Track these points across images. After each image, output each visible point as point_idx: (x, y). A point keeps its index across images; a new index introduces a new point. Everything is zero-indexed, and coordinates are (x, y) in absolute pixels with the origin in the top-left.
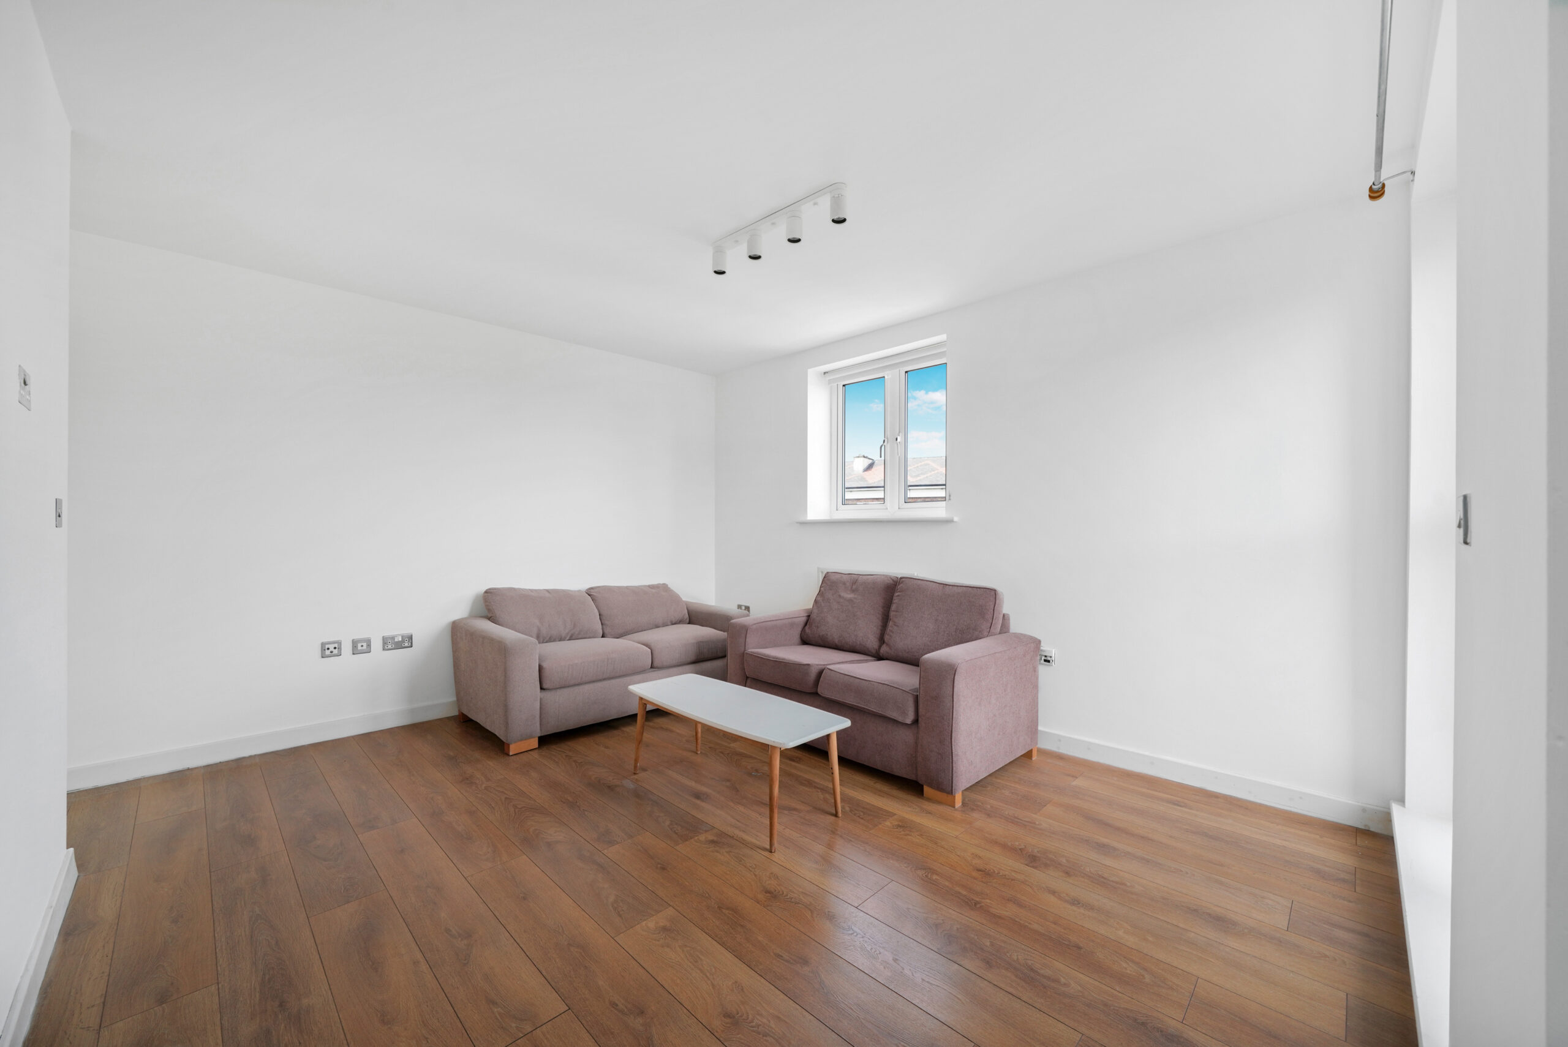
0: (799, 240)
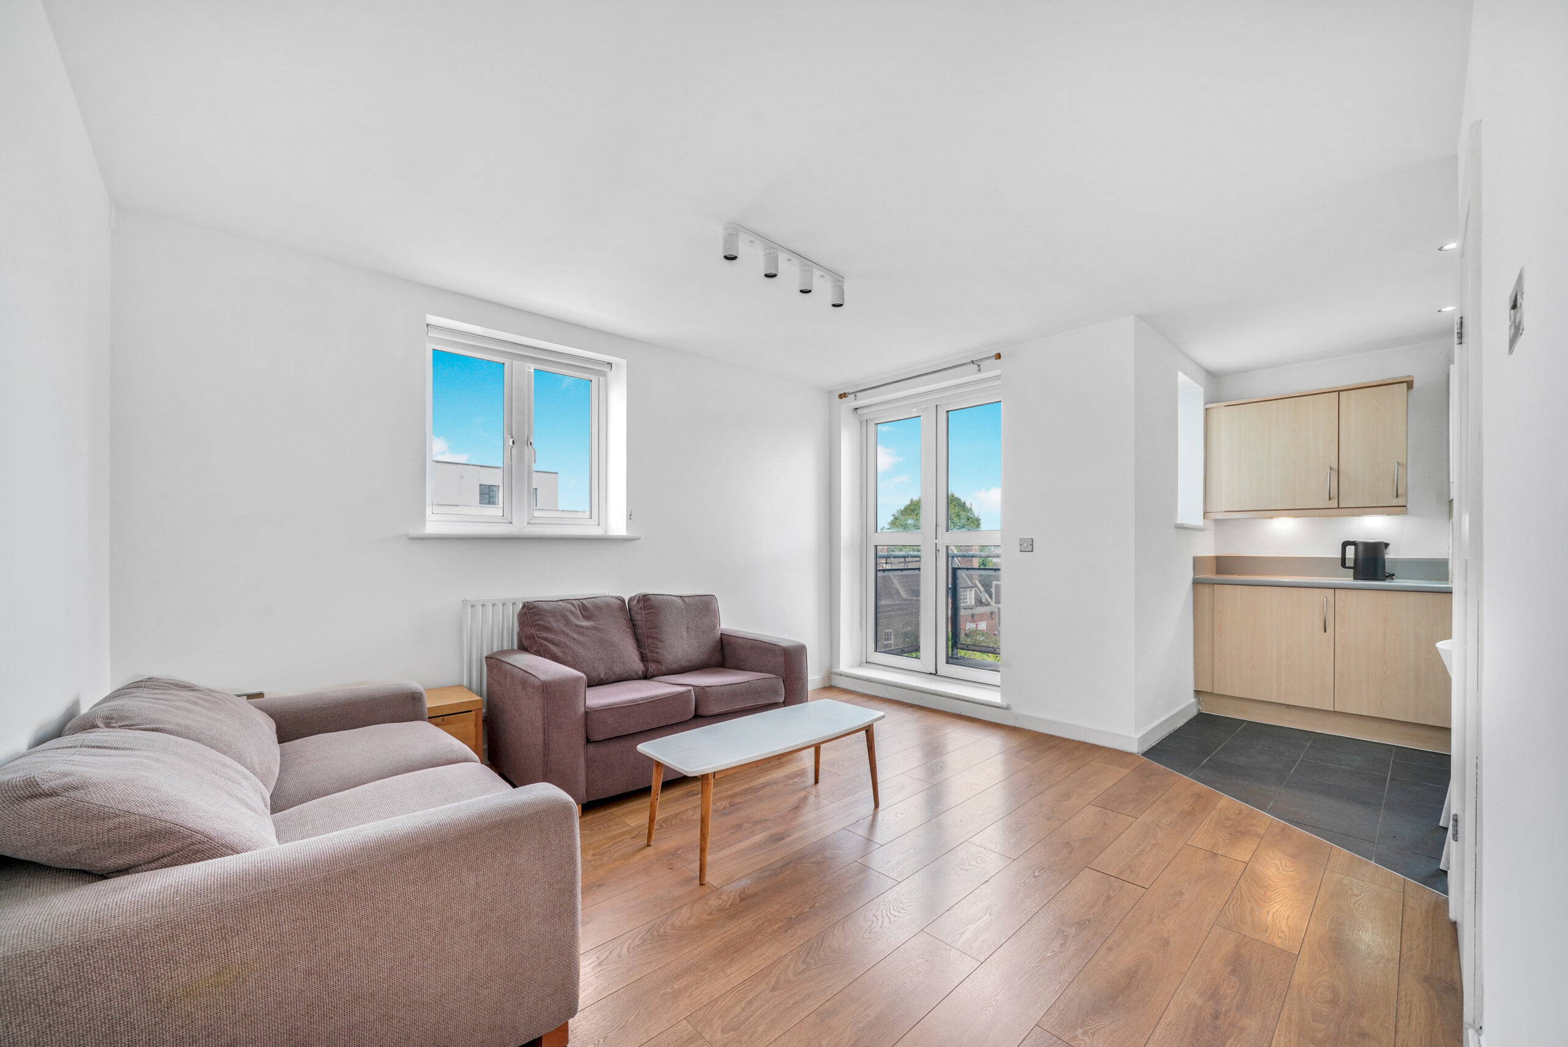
0: (810, 291)
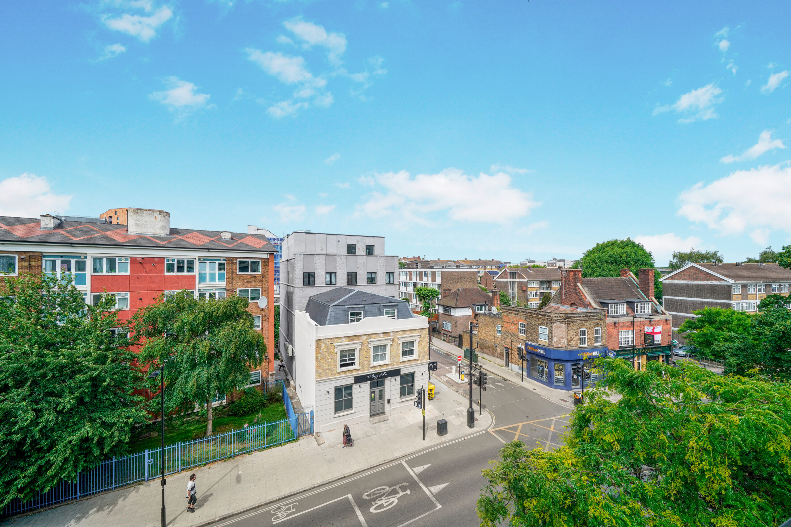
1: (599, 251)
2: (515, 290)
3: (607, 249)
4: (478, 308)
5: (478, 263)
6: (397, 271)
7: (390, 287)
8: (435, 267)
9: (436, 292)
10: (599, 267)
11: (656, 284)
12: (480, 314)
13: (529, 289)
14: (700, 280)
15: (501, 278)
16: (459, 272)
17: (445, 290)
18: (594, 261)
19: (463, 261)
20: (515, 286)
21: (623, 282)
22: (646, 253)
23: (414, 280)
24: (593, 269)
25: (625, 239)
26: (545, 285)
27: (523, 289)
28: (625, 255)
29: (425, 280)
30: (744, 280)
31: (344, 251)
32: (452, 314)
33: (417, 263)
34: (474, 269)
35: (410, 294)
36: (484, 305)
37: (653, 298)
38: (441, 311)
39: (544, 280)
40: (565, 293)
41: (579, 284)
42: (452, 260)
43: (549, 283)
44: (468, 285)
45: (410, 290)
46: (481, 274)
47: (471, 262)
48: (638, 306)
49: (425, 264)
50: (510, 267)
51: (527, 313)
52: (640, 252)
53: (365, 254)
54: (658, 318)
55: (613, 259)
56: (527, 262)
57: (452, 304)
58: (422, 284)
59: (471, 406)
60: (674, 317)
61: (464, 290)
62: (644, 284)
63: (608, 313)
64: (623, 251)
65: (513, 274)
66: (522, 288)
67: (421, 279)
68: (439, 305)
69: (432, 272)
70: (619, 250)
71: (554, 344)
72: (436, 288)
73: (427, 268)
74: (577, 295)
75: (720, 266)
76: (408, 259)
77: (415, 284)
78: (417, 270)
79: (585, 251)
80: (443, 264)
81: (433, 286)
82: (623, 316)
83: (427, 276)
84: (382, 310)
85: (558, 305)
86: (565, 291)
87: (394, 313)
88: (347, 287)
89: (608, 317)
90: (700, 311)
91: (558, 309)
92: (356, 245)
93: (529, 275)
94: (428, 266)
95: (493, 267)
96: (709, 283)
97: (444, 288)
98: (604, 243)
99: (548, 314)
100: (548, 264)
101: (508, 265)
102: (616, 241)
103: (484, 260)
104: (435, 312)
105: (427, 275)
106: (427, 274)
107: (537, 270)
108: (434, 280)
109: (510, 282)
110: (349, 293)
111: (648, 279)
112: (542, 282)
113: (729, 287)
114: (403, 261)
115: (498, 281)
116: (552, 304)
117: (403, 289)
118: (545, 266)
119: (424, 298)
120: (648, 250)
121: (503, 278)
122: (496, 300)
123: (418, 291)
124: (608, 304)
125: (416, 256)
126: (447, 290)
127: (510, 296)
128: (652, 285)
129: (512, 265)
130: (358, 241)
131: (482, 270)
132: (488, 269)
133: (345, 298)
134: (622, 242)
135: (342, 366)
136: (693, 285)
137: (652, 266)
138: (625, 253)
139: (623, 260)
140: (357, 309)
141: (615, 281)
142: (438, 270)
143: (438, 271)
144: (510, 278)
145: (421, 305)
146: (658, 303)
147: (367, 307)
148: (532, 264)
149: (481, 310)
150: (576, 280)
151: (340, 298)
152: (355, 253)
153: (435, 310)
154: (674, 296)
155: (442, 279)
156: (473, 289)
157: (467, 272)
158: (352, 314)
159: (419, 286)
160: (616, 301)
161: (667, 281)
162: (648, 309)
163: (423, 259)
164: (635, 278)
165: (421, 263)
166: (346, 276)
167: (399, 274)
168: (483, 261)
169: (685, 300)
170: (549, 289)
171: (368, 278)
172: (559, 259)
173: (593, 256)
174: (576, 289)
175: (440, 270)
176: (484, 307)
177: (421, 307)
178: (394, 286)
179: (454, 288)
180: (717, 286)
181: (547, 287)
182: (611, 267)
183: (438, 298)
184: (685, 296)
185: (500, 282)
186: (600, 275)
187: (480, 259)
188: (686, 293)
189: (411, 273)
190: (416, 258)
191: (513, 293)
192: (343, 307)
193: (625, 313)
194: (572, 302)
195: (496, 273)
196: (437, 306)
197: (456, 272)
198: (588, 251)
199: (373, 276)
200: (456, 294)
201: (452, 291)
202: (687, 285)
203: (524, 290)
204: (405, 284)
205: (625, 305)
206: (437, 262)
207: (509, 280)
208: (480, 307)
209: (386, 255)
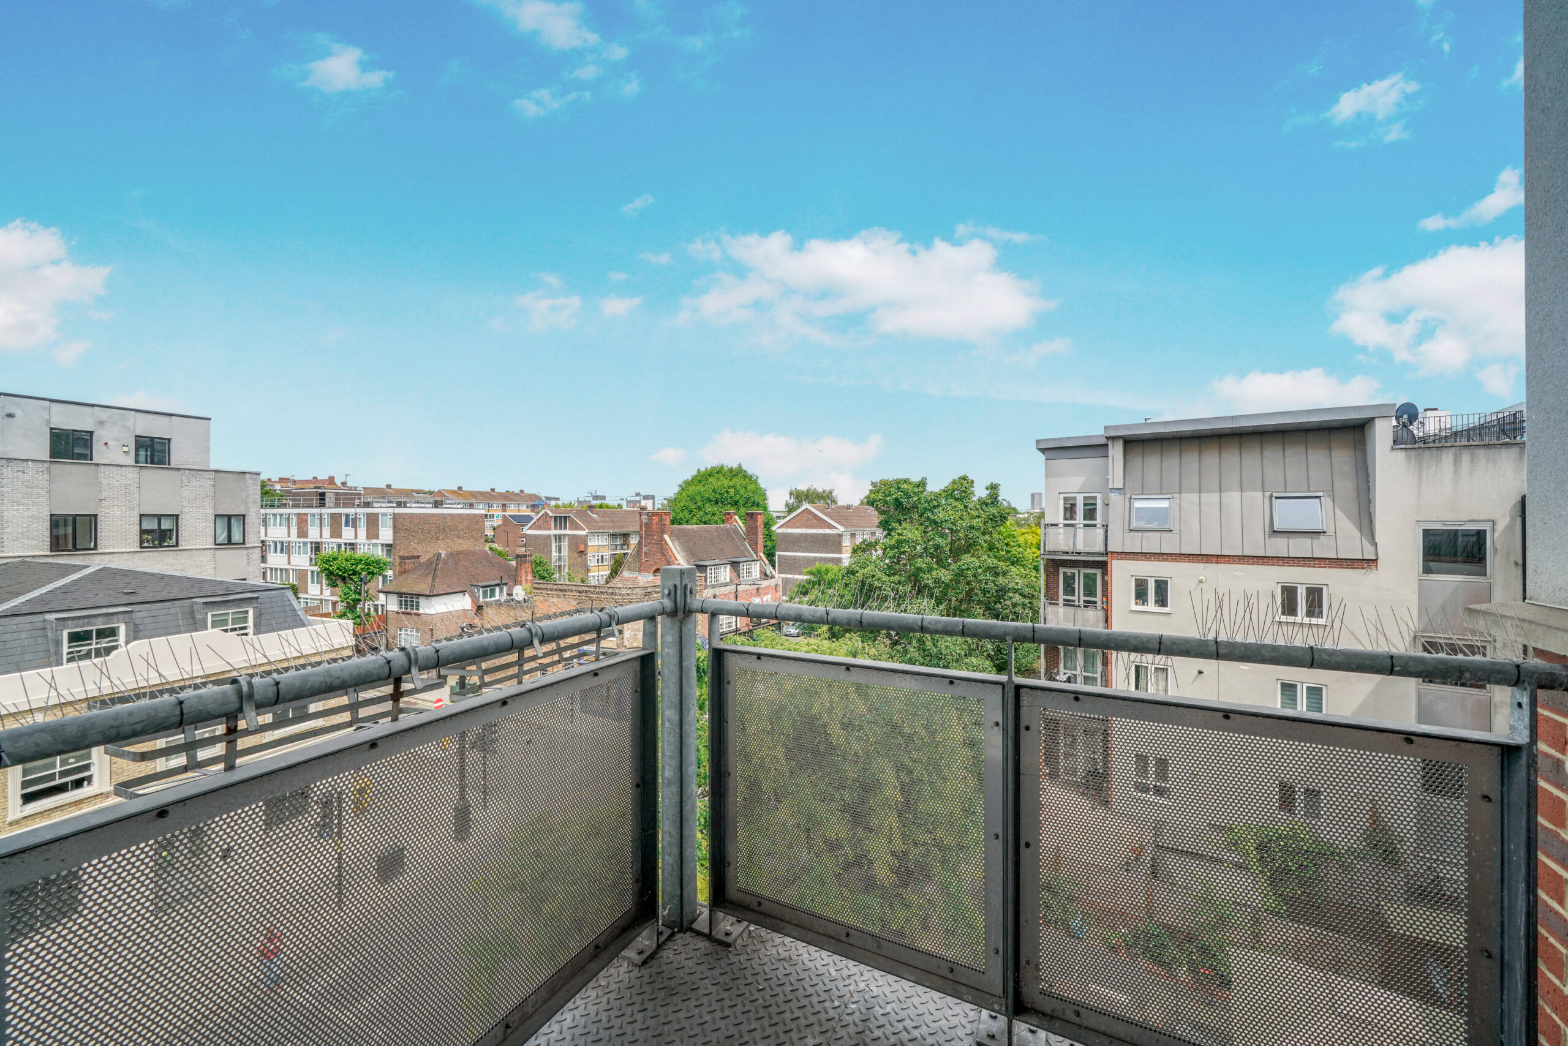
1: (700, 482)
2: (565, 552)
3: (710, 479)
4: (485, 593)
5: (489, 497)
6: (255, 512)
7: (230, 556)
8: (375, 505)
9: (378, 562)
10: (699, 508)
11: (769, 536)
12: (487, 604)
13: (590, 549)
14: (814, 527)
15: (536, 529)
16: (440, 515)
17: (402, 558)
18: (692, 499)
19: (453, 492)
20: (565, 544)
21: (727, 531)
22: (760, 488)
23: (313, 534)
24: (691, 512)
25: (735, 466)
26: (619, 541)
27: (580, 549)
28: (732, 490)
29: (348, 534)
30: (853, 526)
31: (41, 448)
32: (421, 611)
33: (323, 494)
34: (479, 510)
35: (301, 574)
36: (498, 585)
37: (762, 555)
38: (393, 606)
39: (617, 531)
40: (645, 553)
41: (666, 537)
42: (426, 490)
43: (626, 536)
44: (463, 545)
45: (302, 560)
46: (497, 522)
47: (473, 494)
48: (743, 568)
49: (348, 497)
50: (557, 506)
51: (580, 592)
52: (751, 487)
53: (130, 460)
54: (765, 583)
55: (718, 496)
56: (591, 499)
57: (424, 588)
58: (339, 546)
59: (462, 797)
60: (785, 581)
61: (451, 555)
62: (752, 531)
63: (706, 580)
64: (731, 483)
65: (561, 521)
66: (577, 547)
67: (336, 533)
68: (387, 593)
69: (369, 515)
70: (726, 482)
71: (626, 643)
72: (379, 553)
73: (353, 506)
74: (663, 555)
75: (832, 509)
76: (294, 482)
77: (317, 547)
78: (323, 511)
79: (680, 481)
80: (401, 498)
81: (369, 548)
82: (726, 585)
83: (355, 526)
84: (198, 616)
85: (635, 574)
86: (645, 549)
87: (245, 620)
88: (50, 560)
89: (706, 587)
90: (809, 569)
91: (634, 580)
92: (91, 433)
93: (589, 523)
94: (357, 502)
95: (523, 508)
96: (821, 531)
97: (402, 553)
98: (707, 469)
99: (617, 590)
100: (628, 502)
101: (553, 503)
102: (722, 467)
103: (504, 491)
104: (376, 610)
105: (353, 522)
106: (355, 521)
107: (605, 513)
108: (373, 533)
109: (555, 536)
110: (63, 576)
111: (756, 527)
112: (614, 536)
113: (840, 536)
114: (278, 487)
115: (530, 536)
116: (626, 574)
117: (276, 560)
118: (620, 506)
119: (344, 579)
120: (763, 486)
121: (539, 528)
122: (523, 573)
123: (327, 562)
124: (706, 566)
125: (323, 476)
126: (408, 558)
127: (554, 563)
128: (760, 536)
129: (560, 503)
130: (101, 423)
131: (497, 512)
132: (512, 510)
133: (44, 590)
134: (731, 470)
135: (28, 798)
136: (807, 535)
137: (765, 509)
138: (733, 487)
139: (731, 497)
140: (100, 619)
141: (717, 530)
142: (384, 510)
143: (384, 515)
144: (556, 528)
145: (335, 598)
146: (767, 562)
147: (141, 613)
148: (599, 502)
149: (492, 595)
150: (662, 530)
151: (17, 594)
152: (87, 457)
153: (376, 607)
154: (788, 551)
155: (394, 533)
156: (474, 553)
157: (460, 515)
158: (75, 638)
159: (327, 551)
160: (717, 562)
161: (780, 531)
162: (756, 569)
163: (344, 484)
164: (742, 525)
165: (337, 494)
166: (47, 524)
167: (265, 521)
168: (501, 494)
169: (799, 557)
170: (626, 547)
171: (143, 532)
172: (644, 493)
173: (692, 489)
174: (661, 546)
175: (391, 511)
176: (497, 590)
177: (334, 604)
178: (245, 551)
179: (426, 553)
180: (829, 535)
181: (622, 545)
182: (716, 509)
183: (385, 577)
184: (799, 551)
185: (536, 536)
186: (701, 521)
187: (493, 490)
188: (800, 547)
189: (302, 520)
190: (323, 481)
191: (560, 559)
192: (39, 618)
193: (728, 580)
194: (656, 567)
195: (528, 519)
196: (382, 596)
197: (432, 515)
198: (685, 482)
199: (166, 525)
200: (433, 567)
201: (421, 560)
202: (801, 535)
203: (582, 552)
204: (284, 548)
205: (728, 566)
206: (385, 494)
207: (553, 532)
208: (490, 589)
209: (213, 467)
